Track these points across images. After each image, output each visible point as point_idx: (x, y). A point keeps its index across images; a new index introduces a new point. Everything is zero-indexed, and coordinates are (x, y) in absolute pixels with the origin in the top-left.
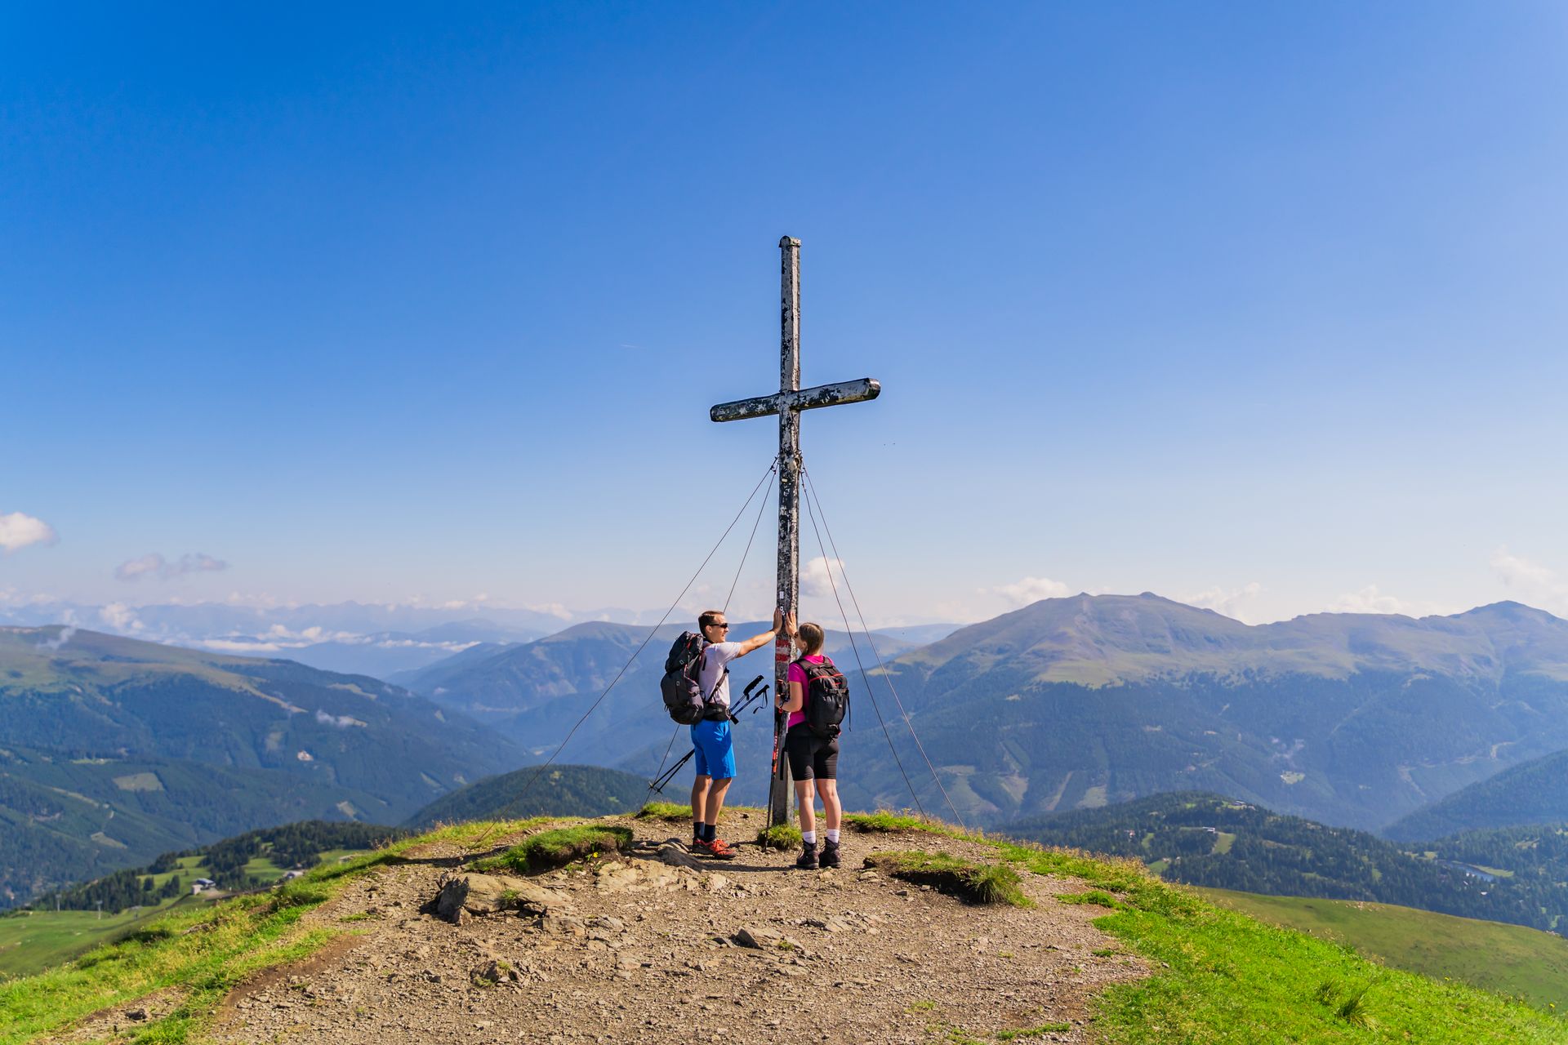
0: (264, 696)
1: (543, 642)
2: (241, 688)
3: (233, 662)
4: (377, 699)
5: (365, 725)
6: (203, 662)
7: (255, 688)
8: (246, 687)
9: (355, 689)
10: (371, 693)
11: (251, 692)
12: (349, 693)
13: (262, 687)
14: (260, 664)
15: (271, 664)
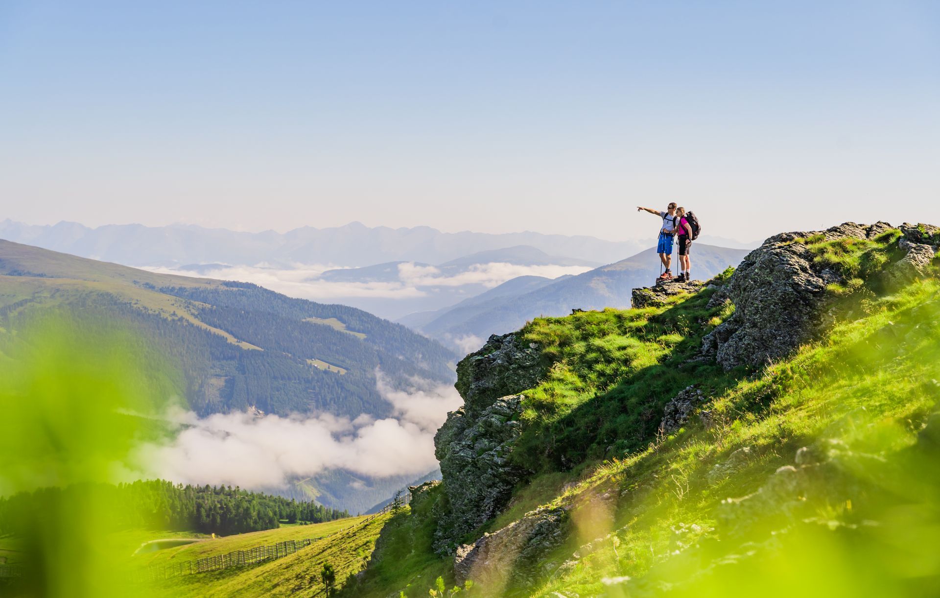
0: (204, 326)
1: (606, 270)
2: (174, 314)
3: (177, 285)
4: (365, 340)
5: (343, 372)
6: (135, 282)
7: (192, 314)
8: (181, 313)
9: (337, 325)
10: (359, 331)
11: (187, 321)
12: (329, 329)
13: (202, 314)
14: (209, 287)
15: (225, 288)
